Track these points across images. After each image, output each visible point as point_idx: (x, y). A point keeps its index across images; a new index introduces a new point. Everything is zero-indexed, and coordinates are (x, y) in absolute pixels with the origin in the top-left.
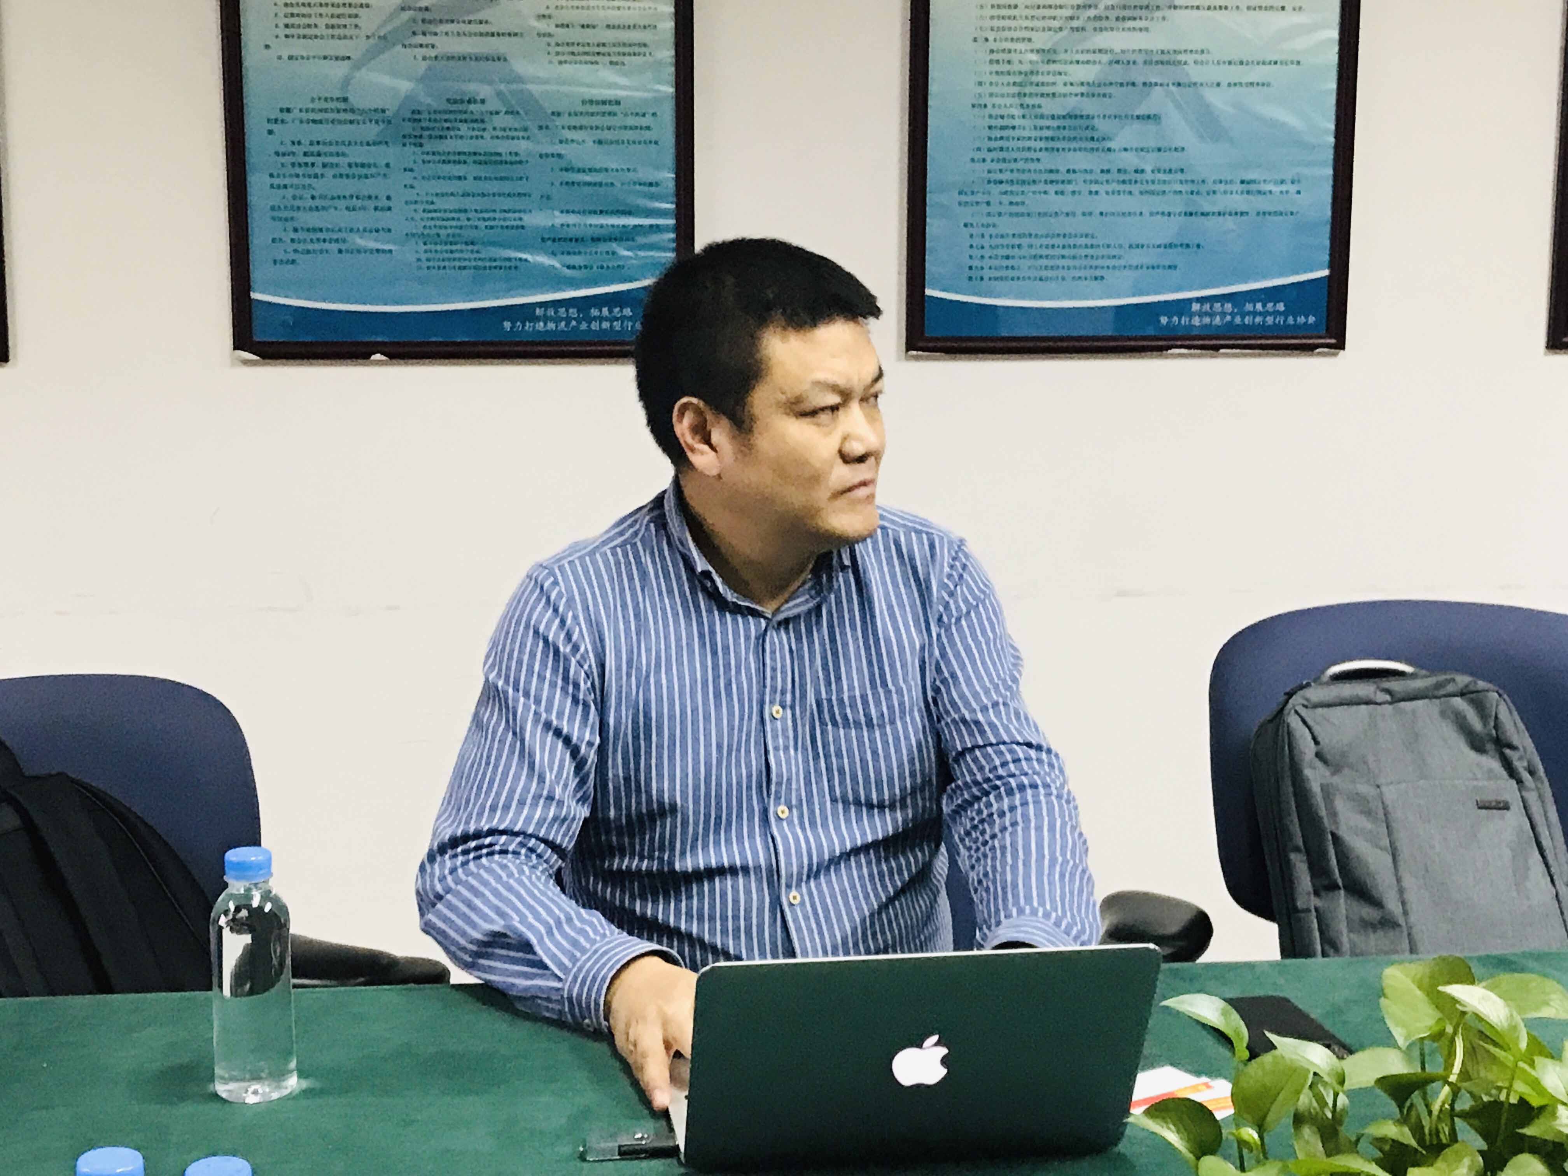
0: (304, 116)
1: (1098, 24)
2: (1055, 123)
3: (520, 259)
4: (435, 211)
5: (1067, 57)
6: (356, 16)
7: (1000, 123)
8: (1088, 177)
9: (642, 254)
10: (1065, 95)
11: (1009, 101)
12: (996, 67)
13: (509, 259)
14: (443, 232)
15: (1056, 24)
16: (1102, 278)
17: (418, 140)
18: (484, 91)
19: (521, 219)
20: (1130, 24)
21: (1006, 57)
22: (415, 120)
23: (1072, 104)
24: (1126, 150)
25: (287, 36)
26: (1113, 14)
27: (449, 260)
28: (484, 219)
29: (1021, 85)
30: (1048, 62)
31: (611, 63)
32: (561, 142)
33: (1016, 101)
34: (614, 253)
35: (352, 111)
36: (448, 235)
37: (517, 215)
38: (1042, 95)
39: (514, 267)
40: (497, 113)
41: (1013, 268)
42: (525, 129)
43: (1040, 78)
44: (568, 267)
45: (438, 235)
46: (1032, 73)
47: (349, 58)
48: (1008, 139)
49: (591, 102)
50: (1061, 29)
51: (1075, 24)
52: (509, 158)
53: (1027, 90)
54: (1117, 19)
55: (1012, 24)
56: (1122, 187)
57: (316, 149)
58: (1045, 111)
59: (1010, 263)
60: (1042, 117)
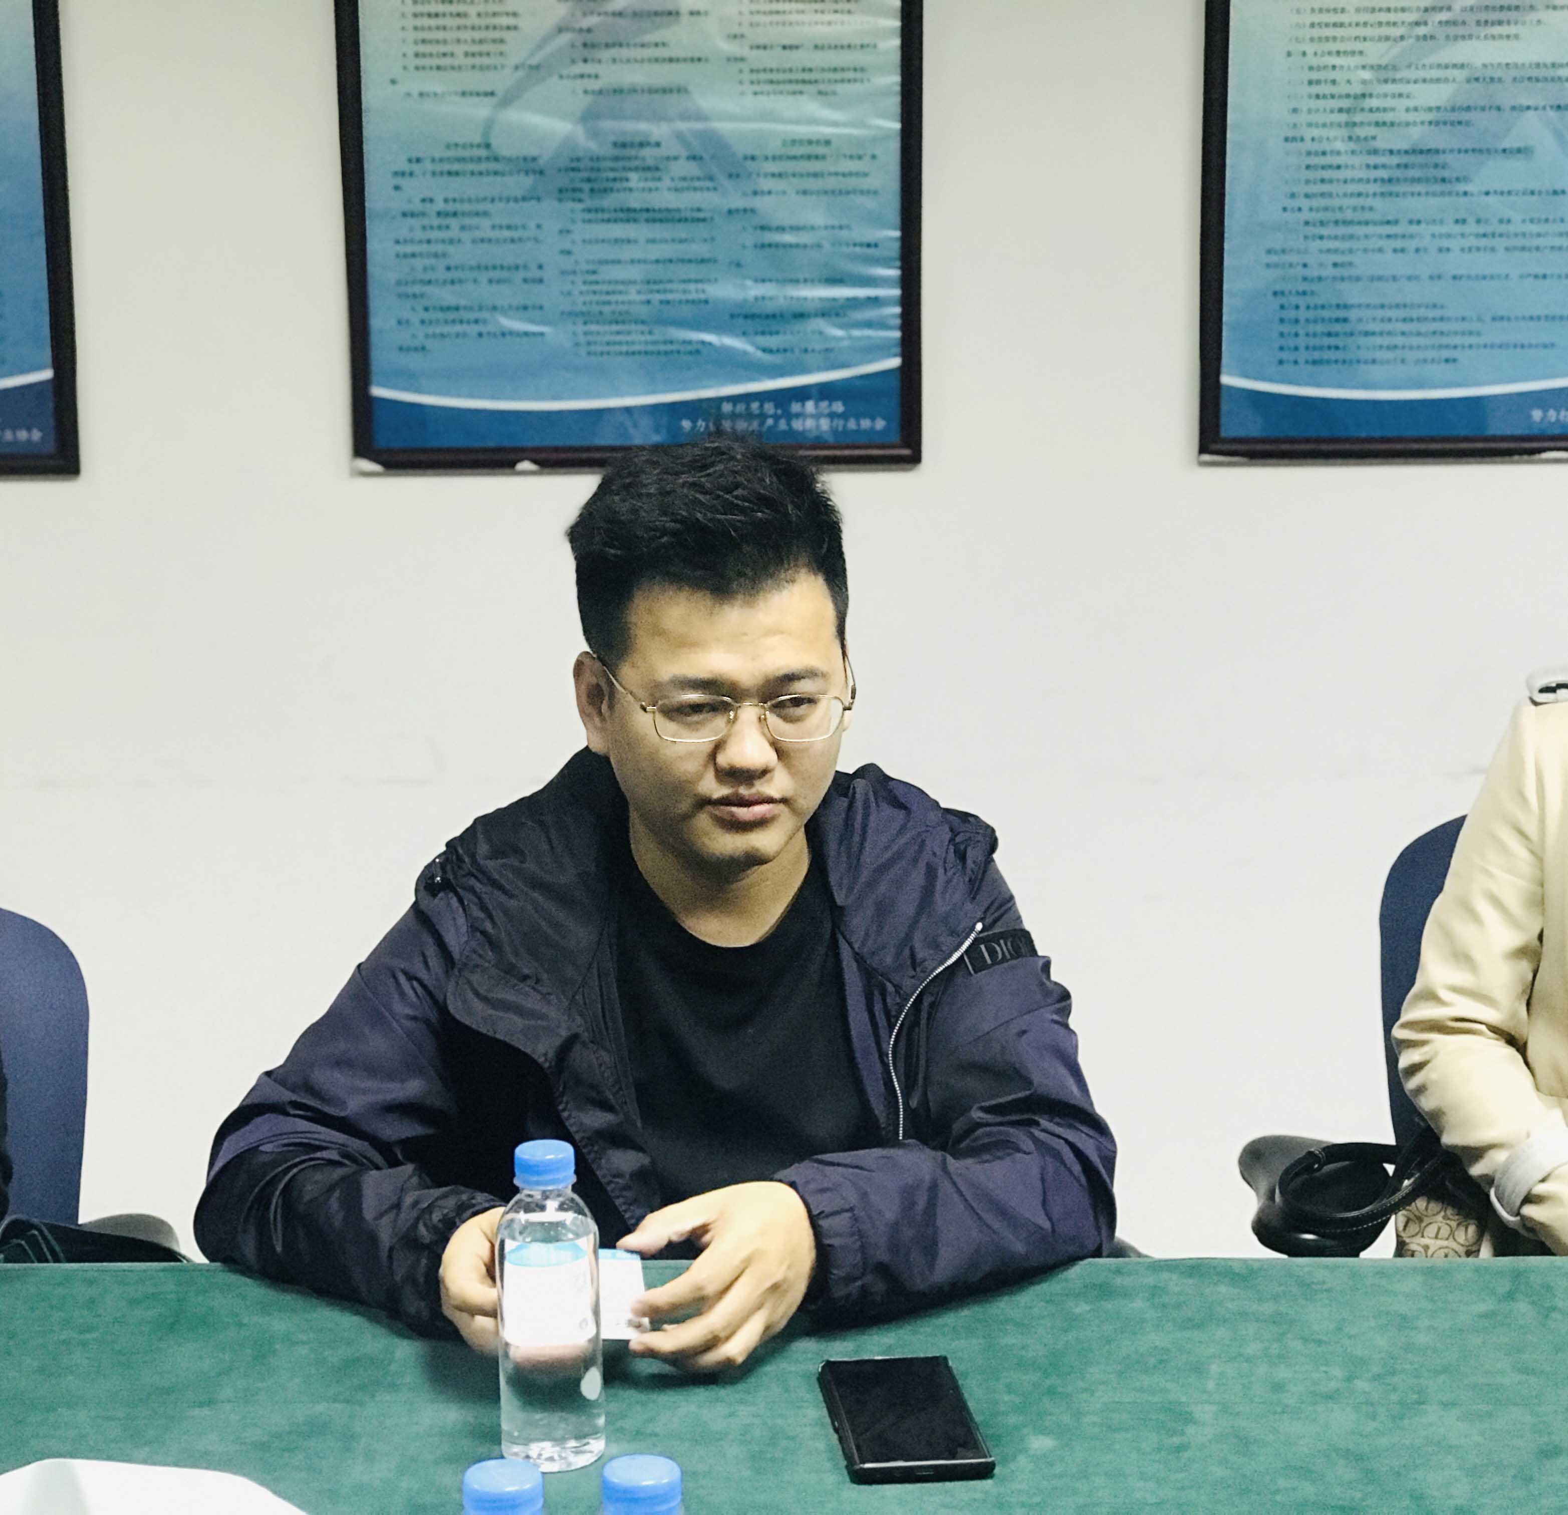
0: (438, 167)
1: (1452, 31)
2: (1395, 160)
3: (703, 343)
4: (597, 283)
5: (1411, 74)
6: (502, 41)
7: (1322, 160)
8: (1438, 229)
9: (856, 333)
10: (1408, 124)
11: (1333, 133)
12: (1315, 89)
13: (690, 342)
14: (607, 309)
15: (1396, 32)
16: (1455, 360)
17: (578, 195)
18: (657, 131)
19: (703, 291)
20: (1497, 30)
21: (1332, 75)
22: (573, 169)
23: (1416, 135)
24: (1487, 193)
25: (417, 68)
26: (1471, 18)
27: (615, 343)
28: (658, 291)
29: (1348, 111)
30: (1386, 81)
31: (820, 93)
32: (755, 193)
33: (1344, 132)
34: (821, 333)
35: (496, 159)
36: (614, 313)
37: (700, 286)
38: (1377, 124)
39: (697, 350)
40: (676, 158)
41: (1337, 348)
42: (711, 178)
43: (1374, 103)
44: (764, 350)
45: (601, 313)
46: (1363, 96)
47: (492, 94)
48: (1331, 181)
49: (794, 142)
50: (1402, 38)
51: (1422, 30)
52: (688, 215)
53: (1358, 118)
54: (1478, 23)
55: (1339, 32)
56: (1483, 242)
57: (451, 207)
58: (1380, 144)
59: (1332, 341)
60: (1375, 152)
